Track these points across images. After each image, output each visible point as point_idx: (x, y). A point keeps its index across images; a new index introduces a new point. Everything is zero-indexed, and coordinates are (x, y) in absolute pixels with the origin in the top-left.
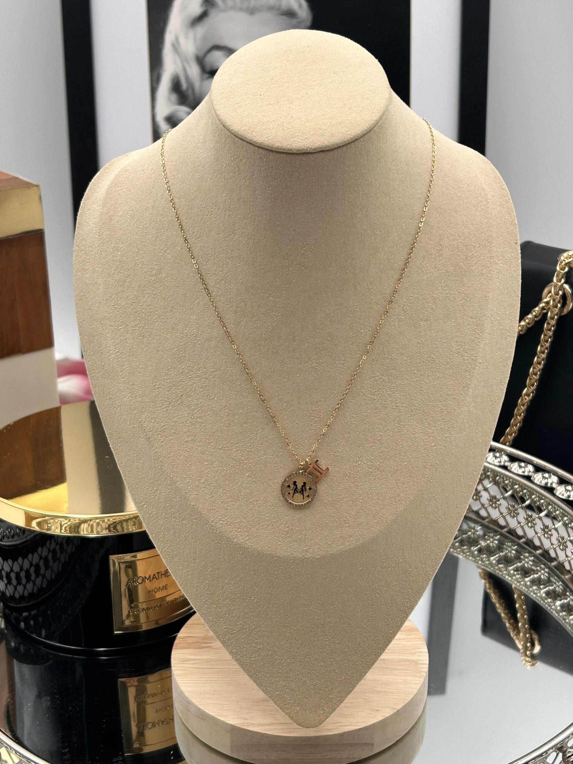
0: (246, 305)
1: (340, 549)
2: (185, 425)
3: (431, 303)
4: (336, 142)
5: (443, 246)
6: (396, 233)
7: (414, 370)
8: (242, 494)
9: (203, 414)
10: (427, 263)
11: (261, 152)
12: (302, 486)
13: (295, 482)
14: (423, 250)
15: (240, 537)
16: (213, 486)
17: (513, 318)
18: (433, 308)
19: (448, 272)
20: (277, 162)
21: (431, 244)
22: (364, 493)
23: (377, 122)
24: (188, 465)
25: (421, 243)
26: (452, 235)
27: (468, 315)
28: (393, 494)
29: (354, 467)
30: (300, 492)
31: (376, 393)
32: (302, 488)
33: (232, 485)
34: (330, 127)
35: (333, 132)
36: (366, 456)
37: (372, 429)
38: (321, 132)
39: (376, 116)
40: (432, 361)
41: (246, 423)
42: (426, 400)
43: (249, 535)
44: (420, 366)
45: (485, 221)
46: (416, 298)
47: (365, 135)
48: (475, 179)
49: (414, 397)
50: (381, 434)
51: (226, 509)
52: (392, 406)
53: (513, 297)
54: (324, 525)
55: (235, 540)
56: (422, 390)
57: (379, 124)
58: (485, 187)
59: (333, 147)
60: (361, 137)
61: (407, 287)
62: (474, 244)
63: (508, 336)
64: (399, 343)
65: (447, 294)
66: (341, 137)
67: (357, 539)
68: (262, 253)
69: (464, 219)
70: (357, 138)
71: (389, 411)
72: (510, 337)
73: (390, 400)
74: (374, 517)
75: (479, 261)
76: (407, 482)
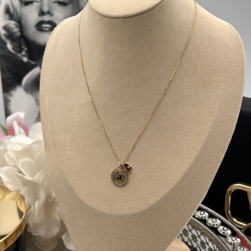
45: (224, 59)
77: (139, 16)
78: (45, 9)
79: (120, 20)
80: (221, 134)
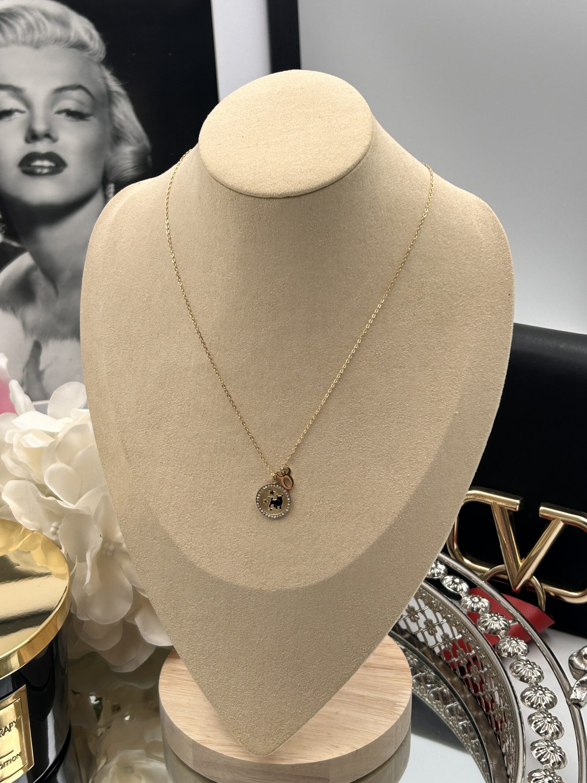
0: (219, 339)
1: (296, 586)
2: (161, 449)
3: (407, 350)
4: (303, 188)
5: (424, 295)
6: (371, 279)
7: (384, 416)
8: (207, 521)
9: (178, 440)
10: (405, 310)
11: (232, 194)
14: (402, 297)
15: (202, 562)
16: (182, 510)
17: (499, 371)
18: (409, 355)
19: (428, 320)
20: (246, 204)
21: (411, 291)
22: (324, 533)
23: (350, 170)
24: (161, 488)
25: (400, 290)
26: (435, 283)
27: (447, 365)
28: (352, 538)
29: (315, 507)
31: (343, 435)
33: (198, 511)
34: (300, 173)
35: (302, 179)
36: (328, 497)
37: (336, 470)
38: (289, 178)
39: (349, 164)
40: (403, 408)
41: (214, 452)
42: (395, 447)
43: (211, 561)
44: (391, 413)
45: (477, 270)
46: (391, 344)
47: (335, 182)
48: (470, 227)
49: (382, 442)
50: (345, 476)
51: (192, 534)
52: (359, 450)
53: (501, 349)
54: (283, 560)
55: (198, 565)
56: (391, 437)
57: (352, 172)
58: (481, 235)
59: (299, 194)
60: (331, 185)
62: (460, 294)
63: (491, 388)
64: (369, 388)
65: (425, 342)
66: (309, 184)
67: (313, 578)
68: (234, 291)
69: (452, 267)
70: (325, 186)
71: (355, 454)
72: (494, 390)
73: (357, 444)
74: (332, 558)
75: (465, 310)
76: (369, 527)
77: (316, 194)
78: (40, 127)
79: (278, 202)
80: (475, 419)
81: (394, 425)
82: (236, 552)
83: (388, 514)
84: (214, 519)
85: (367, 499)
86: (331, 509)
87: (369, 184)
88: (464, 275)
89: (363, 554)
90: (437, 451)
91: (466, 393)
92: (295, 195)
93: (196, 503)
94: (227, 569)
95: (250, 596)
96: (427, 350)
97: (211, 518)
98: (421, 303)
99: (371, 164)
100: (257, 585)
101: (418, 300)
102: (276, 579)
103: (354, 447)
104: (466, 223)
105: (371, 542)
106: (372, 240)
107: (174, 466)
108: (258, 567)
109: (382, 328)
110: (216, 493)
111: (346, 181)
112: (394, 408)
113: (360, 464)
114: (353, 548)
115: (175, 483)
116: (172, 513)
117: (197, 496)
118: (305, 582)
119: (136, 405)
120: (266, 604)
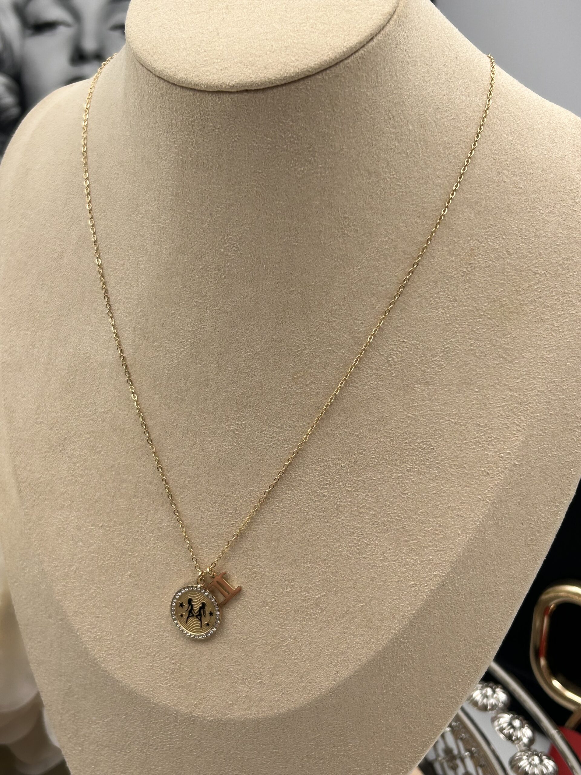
1: (244, 715)
2: (64, 483)
3: (440, 356)
5: (474, 269)
6: (385, 237)
7: (396, 460)
8: (120, 600)
9: (86, 471)
10: (441, 292)
12: (201, 608)
13: (190, 601)
14: (435, 270)
15: (110, 662)
16: (86, 579)
18: (442, 365)
19: (477, 310)
20: (182, 103)
21: (452, 261)
22: (291, 638)
23: (353, 52)
24: (60, 541)
26: (494, 250)
27: (505, 385)
28: (335, 649)
29: (279, 595)
30: (197, 616)
31: (328, 486)
32: (200, 611)
33: (108, 583)
35: (270, 61)
36: (301, 582)
37: (314, 540)
38: (250, 59)
40: (428, 449)
41: (135, 496)
42: (411, 511)
43: (122, 662)
44: (407, 455)
46: (414, 345)
47: (326, 69)
48: (561, 162)
49: (391, 502)
50: (329, 551)
51: (98, 617)
52: (353, 511)
54: (226, 673)
55: (103, 665)
56: (405, 494)
57: (357, 54)
60: (318, 73)
61: (398, 327)
64: (374, 413)
65: (471, 345)
66: (281, 70)
67: (270, 706)
69: (524, 226)
70: (307, 74)
71: (346, 517)
73: (350, 502)
74: (301, 678)
75: (540, 298)
76: (362, 635)
79: (230, 100)
80: (547, 475)
81: (411, 475)
82: (158, 652)
83: (394, 617)
84: (130, 597)
85: (360, 590)
86: (304, 600)
87: (389, 77)
88: (544, 239)
89: (350, 678)
90: (480, 522)
91: (535, 433)
92: (259, 88)
93: (107, 571)
94: (143, 677)
95: (176, 722)
96: (472, 358)
97: (126, 596)
98: (468, 282)
99: (394, 46)
100: (187, 707)
101: (462, 276)
102: (214, 701)
103: (345, 506)
104: (553, 156)
105: (364, 660)
106: (390, 173)
107: (79, 510)
108: (189, 679)
109: (401, 319)
110: (135, 559)
111: (347, 69)
112: (413, 449)
113: (353, 533)
114: (335, 666)
115: (79, 536)
116: (72, 583)
117: (108, 560)
118: (258, 711)
119: (36, 414)
120: (199, 737)
